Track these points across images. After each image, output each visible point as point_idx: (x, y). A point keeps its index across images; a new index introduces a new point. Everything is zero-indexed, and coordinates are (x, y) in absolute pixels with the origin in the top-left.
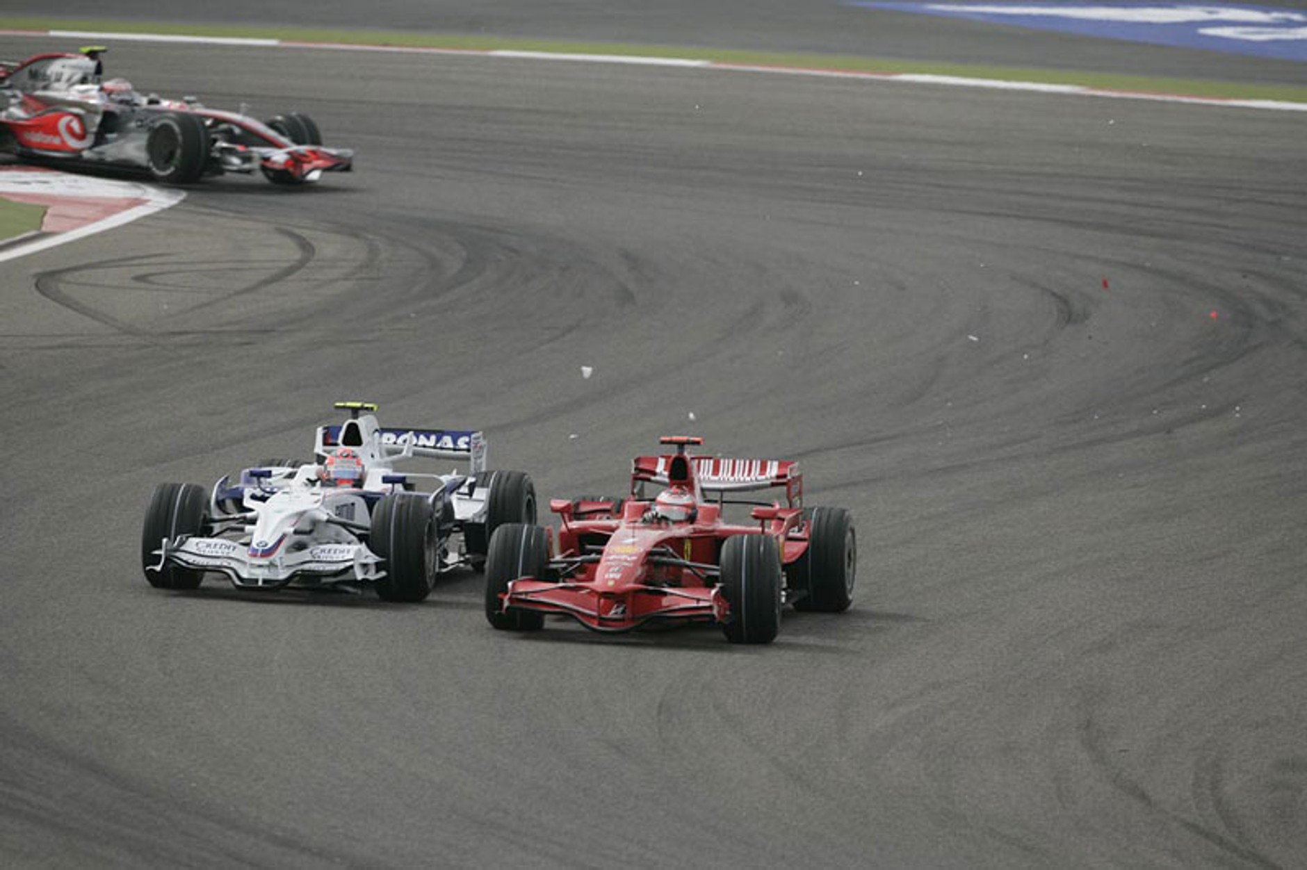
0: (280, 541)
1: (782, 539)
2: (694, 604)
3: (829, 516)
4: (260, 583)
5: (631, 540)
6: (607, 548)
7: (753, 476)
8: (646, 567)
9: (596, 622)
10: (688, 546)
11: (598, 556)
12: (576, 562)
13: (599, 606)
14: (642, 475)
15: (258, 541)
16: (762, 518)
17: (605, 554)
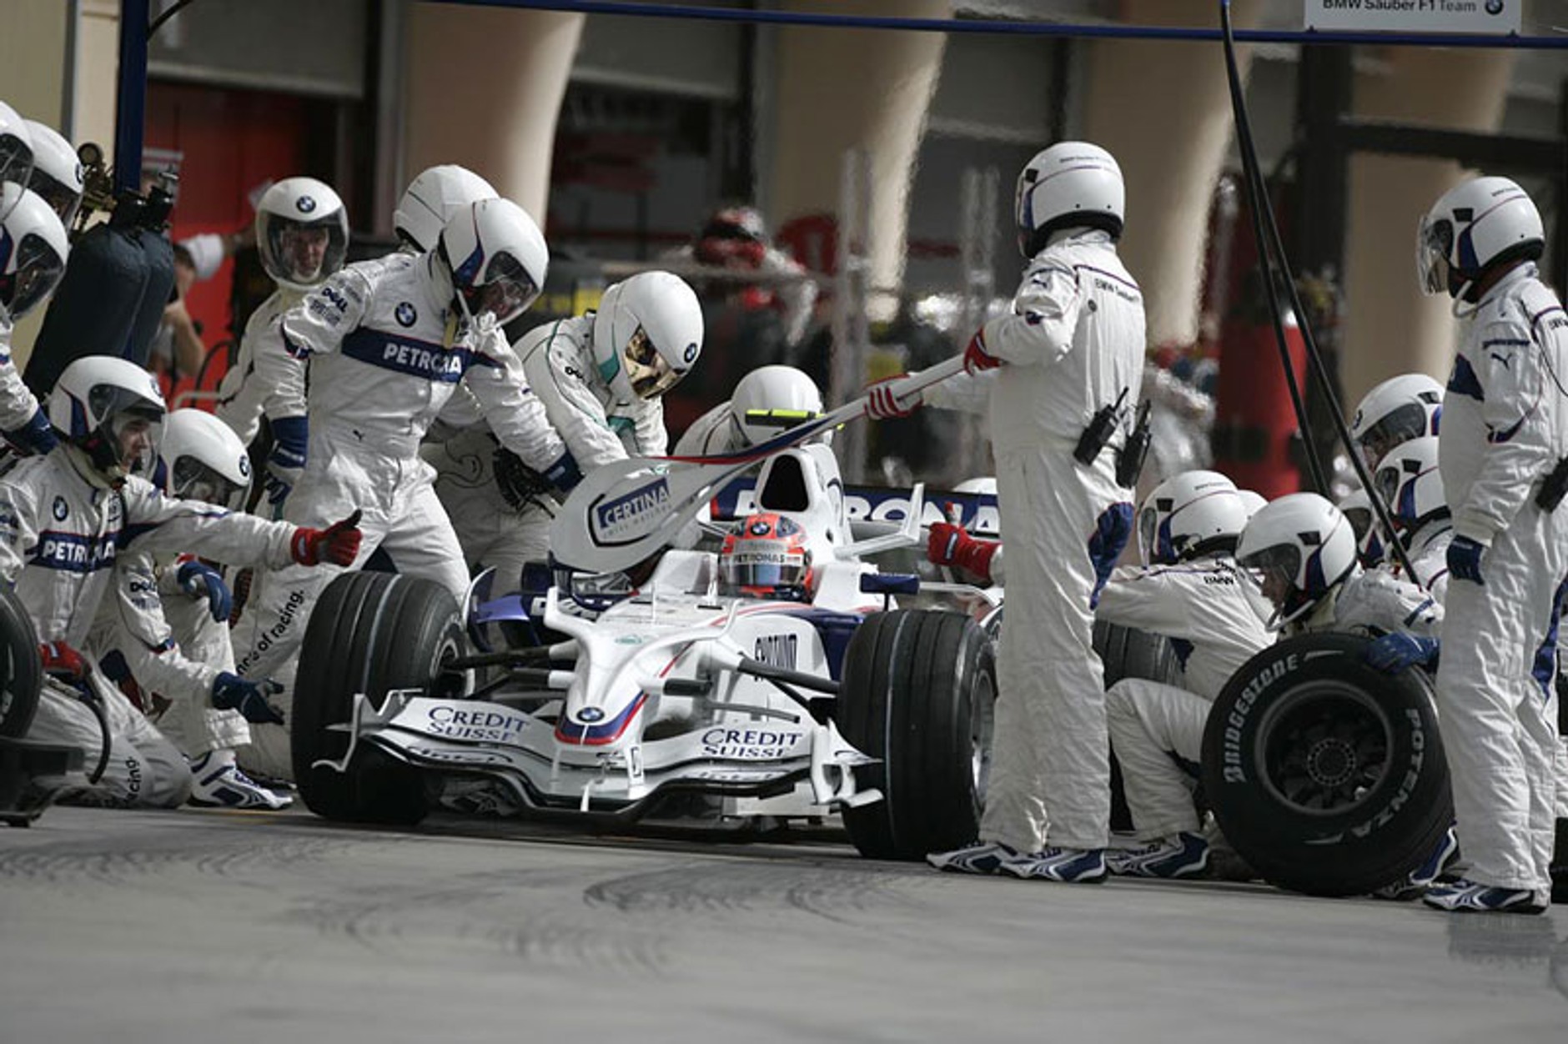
0: (632, 709)
4: (584, 807)
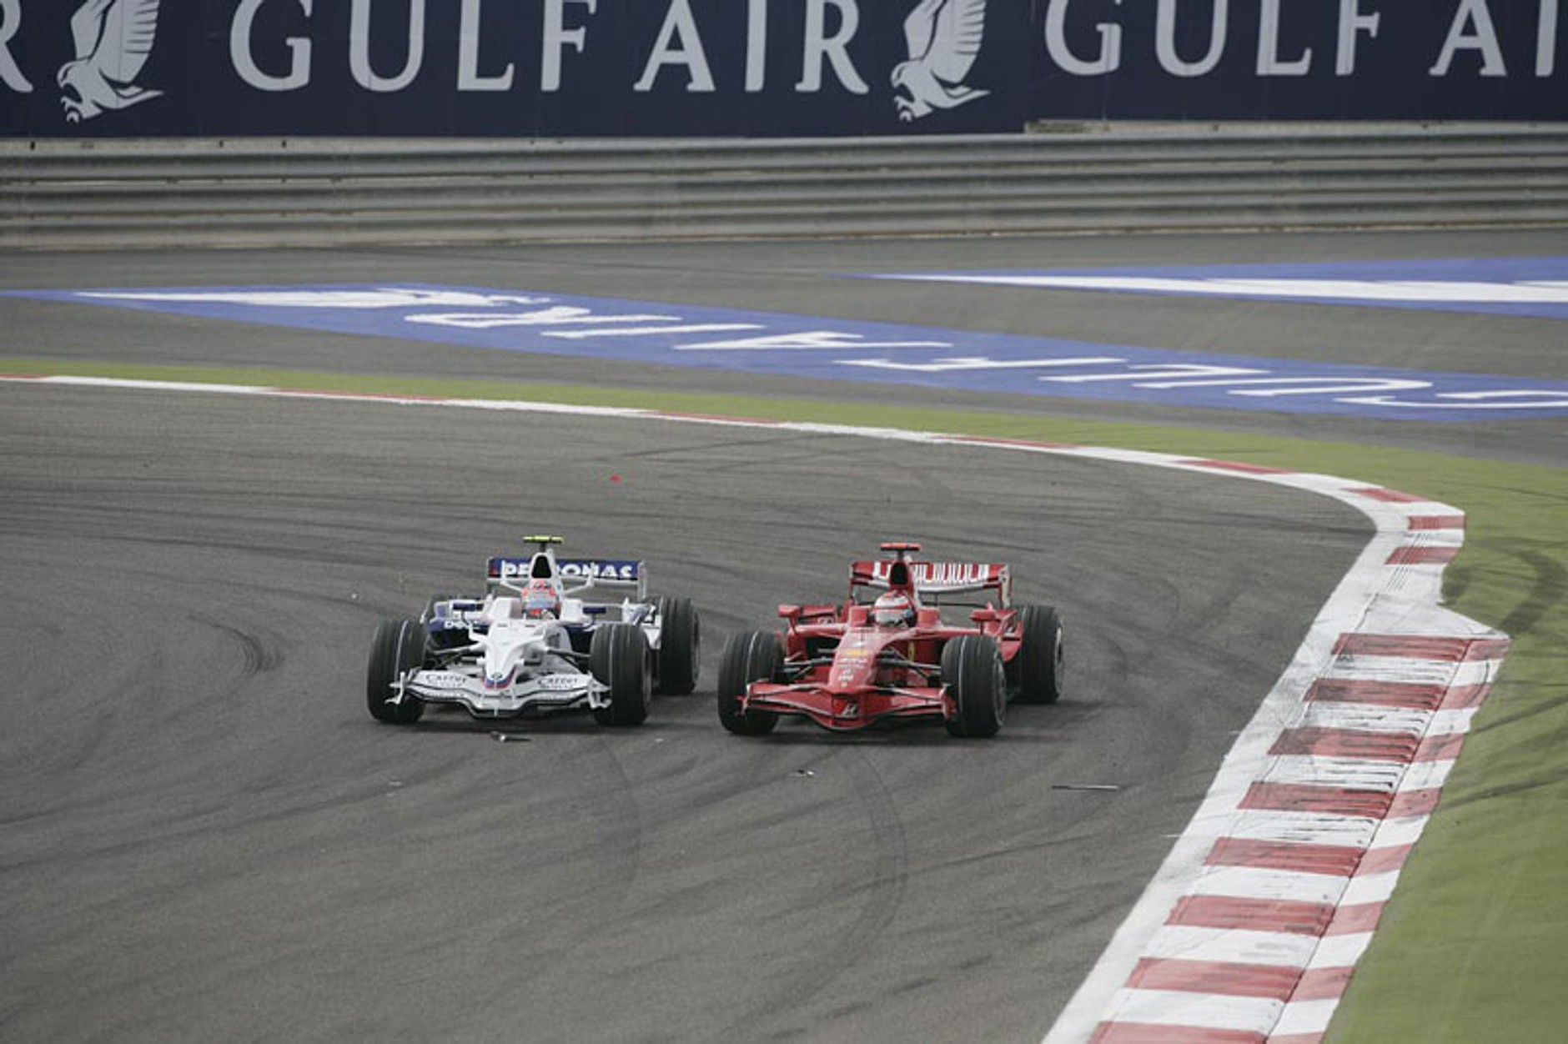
0: (512, 672)
1: (999, 640)
2: (923, 703)
3: (1039, 613)
5: (860, 644)
6: (838, 651)
7: (965, 578)
8: (876, 670)
9: (830, 722)
10: (912, 648)
11: (830, 659)
12: (806, 666)
13: (833, 706)
14: (859, 579)
15: (492, 673)
16: (979, 621)
17: (836, 657)
